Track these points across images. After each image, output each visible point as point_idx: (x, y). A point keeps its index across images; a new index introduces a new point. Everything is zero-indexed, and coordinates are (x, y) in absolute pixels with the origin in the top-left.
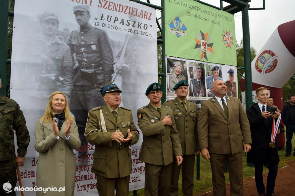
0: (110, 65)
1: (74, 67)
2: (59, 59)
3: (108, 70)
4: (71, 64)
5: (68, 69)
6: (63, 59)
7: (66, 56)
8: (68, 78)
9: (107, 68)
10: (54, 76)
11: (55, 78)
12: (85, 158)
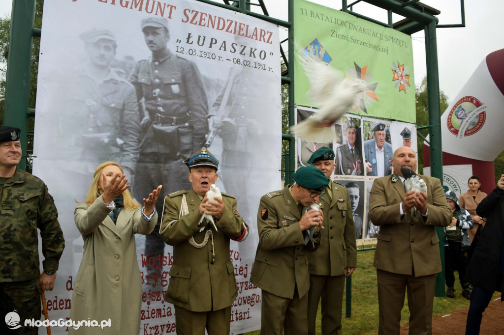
0: (203, 120)
1: (142, 122)
2: (117, 107)
3: (199, 127)
4: (136, 116)
5: (132, 124)
6: (124, 107)
7: (128, 103)
8: (132, 140)
9: (198, 124)
10: (108, 137)
11: (109, 141)
12: (158, 279)
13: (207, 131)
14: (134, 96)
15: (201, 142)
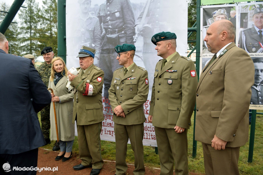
0: (132, 28)
1: (102, 35)
2: (92, 30)
3: (130, 32)
4: (99, 32)
5: (98, 37)
6: (94, 29)
7: (96, 27)
8: (98, 44)
9: (129, 31)
10: (89, 44)
11: (90, 45)
12: (110, 109)
13: (134, 34)
14: (99, 23)
15: (131, 40)
